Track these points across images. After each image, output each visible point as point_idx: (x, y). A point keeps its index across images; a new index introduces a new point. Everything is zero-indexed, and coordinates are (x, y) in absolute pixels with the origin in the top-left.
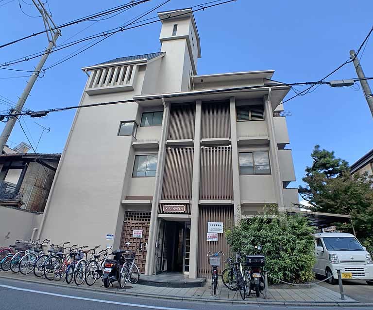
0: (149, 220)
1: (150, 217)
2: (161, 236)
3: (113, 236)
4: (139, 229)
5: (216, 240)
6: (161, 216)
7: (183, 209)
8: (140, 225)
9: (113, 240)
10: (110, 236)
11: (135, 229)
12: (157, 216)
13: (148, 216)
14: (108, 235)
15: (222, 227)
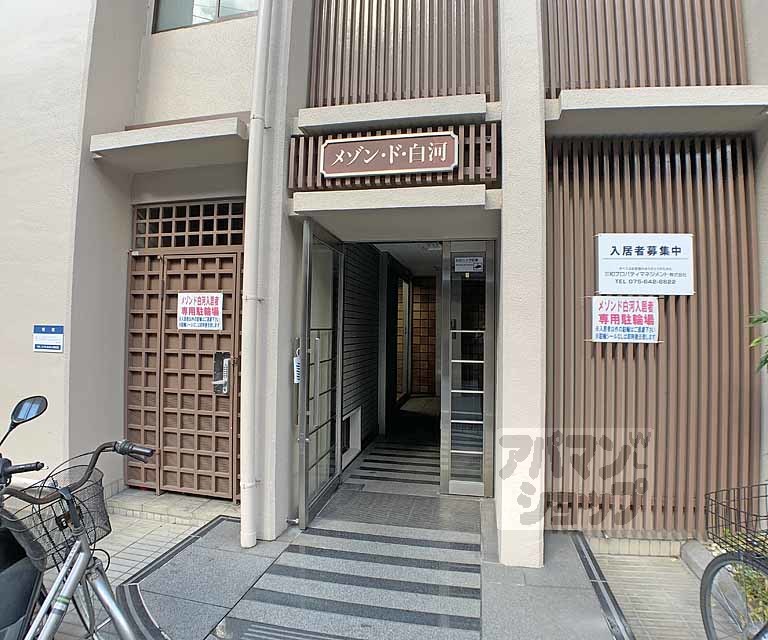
0: (238, 240)
1: (239, 224)
2: (321, 318)
3: (59, 330)
4: (203, 288)
5: (651, 335)
6: (307, 202)
7: (444, 151)
8: (211, 269)
9: (67, 349)
10: (48, 330)
11: (186, 288)
12: (286, 208)
13: (230, 217)
14: (38, 329)
15: (685, 263)
